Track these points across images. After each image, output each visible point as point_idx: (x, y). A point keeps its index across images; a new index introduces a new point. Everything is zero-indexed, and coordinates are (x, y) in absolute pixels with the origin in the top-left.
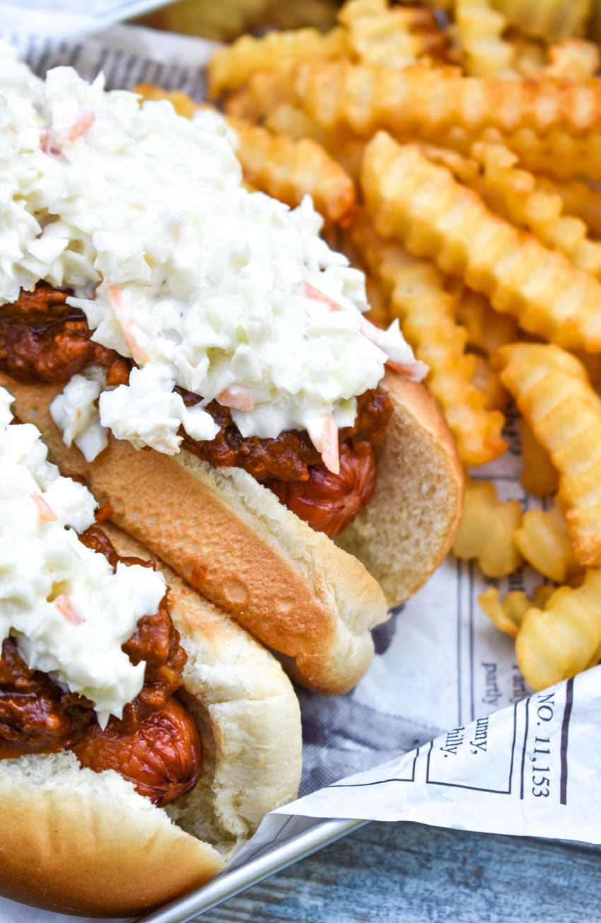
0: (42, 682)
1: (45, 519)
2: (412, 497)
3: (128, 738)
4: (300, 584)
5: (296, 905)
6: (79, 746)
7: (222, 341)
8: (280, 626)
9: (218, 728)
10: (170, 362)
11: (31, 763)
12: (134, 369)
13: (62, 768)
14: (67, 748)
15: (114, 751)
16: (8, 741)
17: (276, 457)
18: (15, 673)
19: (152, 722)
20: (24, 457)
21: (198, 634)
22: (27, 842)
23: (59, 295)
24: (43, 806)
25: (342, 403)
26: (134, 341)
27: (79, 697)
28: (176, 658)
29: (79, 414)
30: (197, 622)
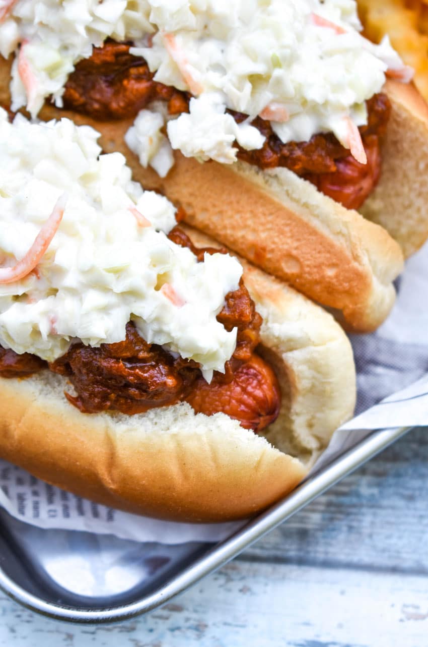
0: (158, 352)
1: (142, 225)
2: (412, 174)
3: (226, 387)
4: (341, 252)
5: (358, 495)
6: (189, 397)
7: (259, 68)
8: (329, 287)
9: (292, 371)
10: (220, 91)
11: (156, 414)
12: (192, 99)
13: (181, 416)
14: (182, 400)
15: (217, 398)
16: (137, 400)
17: (309, 156)
18: (137, 348)
19: (242, 372)
20: (117, 179)
21: (267, 301)
22: (163, 475)
23: (123, 47)
24: (171, 446)
25: (356, 106)
26: (190, 76)
27: (189, 361)
28: (255, 321)
29: (151, 140)
30: (265, 291)
